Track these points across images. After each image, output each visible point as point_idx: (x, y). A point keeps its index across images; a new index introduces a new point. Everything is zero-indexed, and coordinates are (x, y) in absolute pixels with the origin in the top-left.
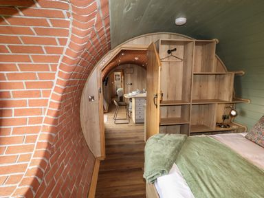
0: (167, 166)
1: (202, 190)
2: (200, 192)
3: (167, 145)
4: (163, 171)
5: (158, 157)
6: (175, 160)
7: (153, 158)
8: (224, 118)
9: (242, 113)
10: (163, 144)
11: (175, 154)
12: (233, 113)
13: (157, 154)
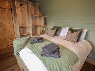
0: (22, 46)
1: (34, 49)
2: (34, 50)
3: (22, 40)
4: (21, 48)
5: (19, 45)
6: (26, 44)
7: (16, 46)
8: (43, 31)
9: (47, 29)
10: (21, 40)
11: (26, 42)
12: (45, 29)
13: (18, 44)
